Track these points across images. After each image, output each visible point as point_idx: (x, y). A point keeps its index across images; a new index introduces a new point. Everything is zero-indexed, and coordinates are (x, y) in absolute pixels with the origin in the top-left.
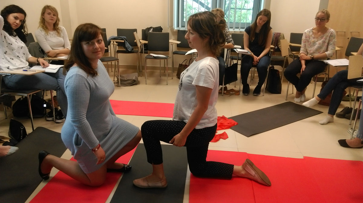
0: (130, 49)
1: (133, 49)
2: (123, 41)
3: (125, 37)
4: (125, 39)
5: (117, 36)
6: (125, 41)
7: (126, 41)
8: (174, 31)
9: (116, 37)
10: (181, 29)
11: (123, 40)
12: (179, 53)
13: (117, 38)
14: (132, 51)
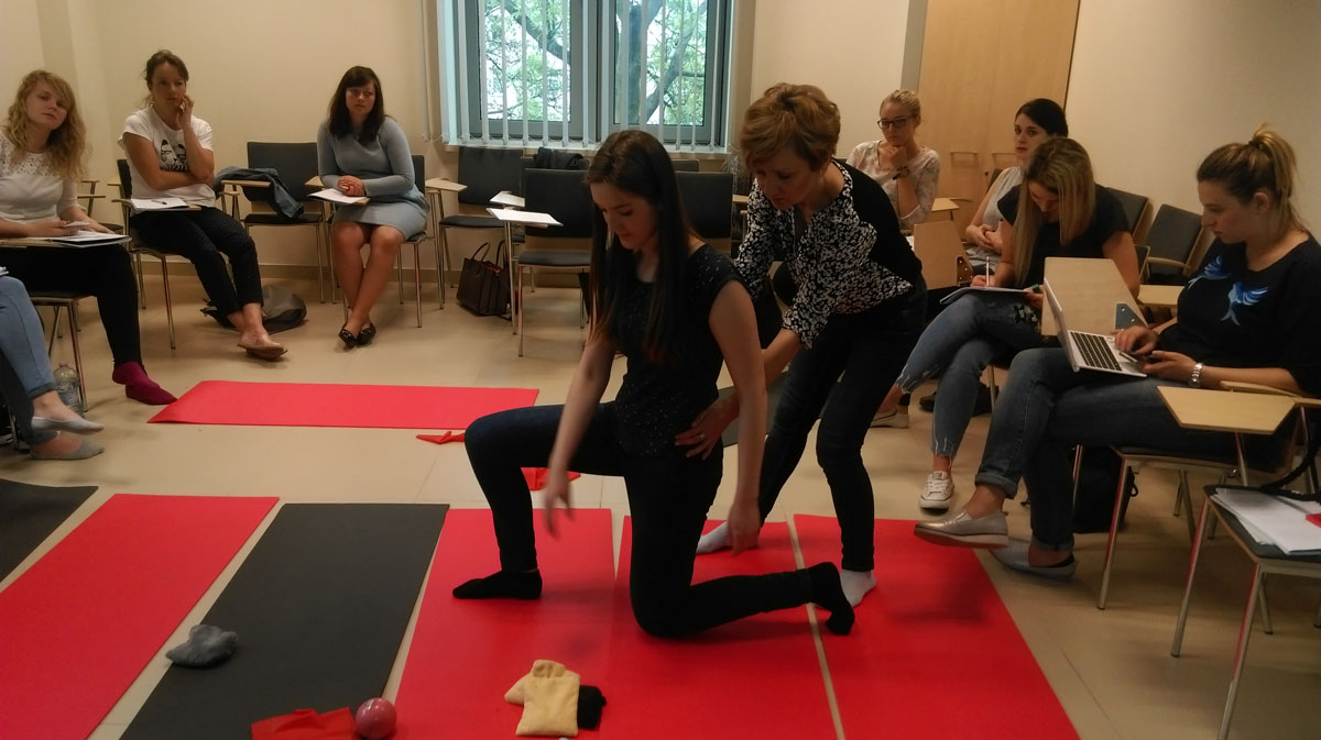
0: (291, 209)
1: (301, 211)
2: (267, 184)
3: (273, 171)
4: (273, 176)
5: (247, 168)
6: (272, 185)
7: (276, 185)
8: (448, 150)
9: (246, 170)
10: (469, 145)
11: (267, 180)
12: (463, 223)
13: (244, 174)
14: (300, 217)
